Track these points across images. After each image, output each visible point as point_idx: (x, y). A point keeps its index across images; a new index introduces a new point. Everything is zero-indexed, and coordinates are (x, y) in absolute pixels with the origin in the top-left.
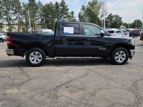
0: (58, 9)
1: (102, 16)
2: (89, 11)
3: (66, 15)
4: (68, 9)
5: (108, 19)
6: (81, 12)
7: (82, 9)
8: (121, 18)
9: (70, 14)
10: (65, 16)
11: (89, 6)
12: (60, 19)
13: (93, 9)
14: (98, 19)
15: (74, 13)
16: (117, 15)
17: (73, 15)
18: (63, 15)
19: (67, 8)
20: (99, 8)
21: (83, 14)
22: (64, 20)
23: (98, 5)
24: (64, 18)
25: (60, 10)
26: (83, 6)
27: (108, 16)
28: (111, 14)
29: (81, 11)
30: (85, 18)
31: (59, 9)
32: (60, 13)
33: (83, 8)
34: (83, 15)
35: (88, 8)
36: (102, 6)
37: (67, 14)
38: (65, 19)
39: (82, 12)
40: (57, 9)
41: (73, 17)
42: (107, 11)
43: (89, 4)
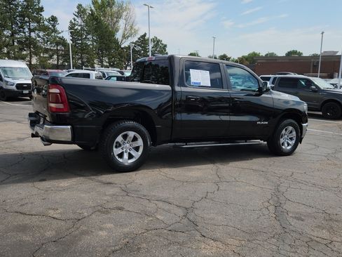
0: (13, 4)
1: (124, 37)
2: (96, 20)
3: (36, 24)
4: (42, 8)
5: (139, 45)
6: (75, 20)
7: (78, 13)
8: (166, 46)
9: (46, 23)
10: (33, 25)
11: (93, 8)
12: (20, 31)
13: (104, 17)
14: (116, 42)
15: (57, 21)
16: (158, 38)
17: (54, 26)
18: (29, 22)
19: (40, 6)
20: (117, 18)
21: (81, 25)
22: (30, 36)
23: (115, 9)
24: (31, 31)
25: (20, 9)
26: (79, 6)
27: (139, 39)
28: (145, 35)
29: (76, 18)
30: (86, 38)
31: (16, 6)
32: (17, 16)
33: (81, 11)
34: (79, 28)
35: (92, 14)
36: (125, 13)
37: (38, 22)
38: (33, 35)
39: (79, 20)
40: (10, 4)
41: (55, 31)
42: (136, 27)
43: (93, 3)
